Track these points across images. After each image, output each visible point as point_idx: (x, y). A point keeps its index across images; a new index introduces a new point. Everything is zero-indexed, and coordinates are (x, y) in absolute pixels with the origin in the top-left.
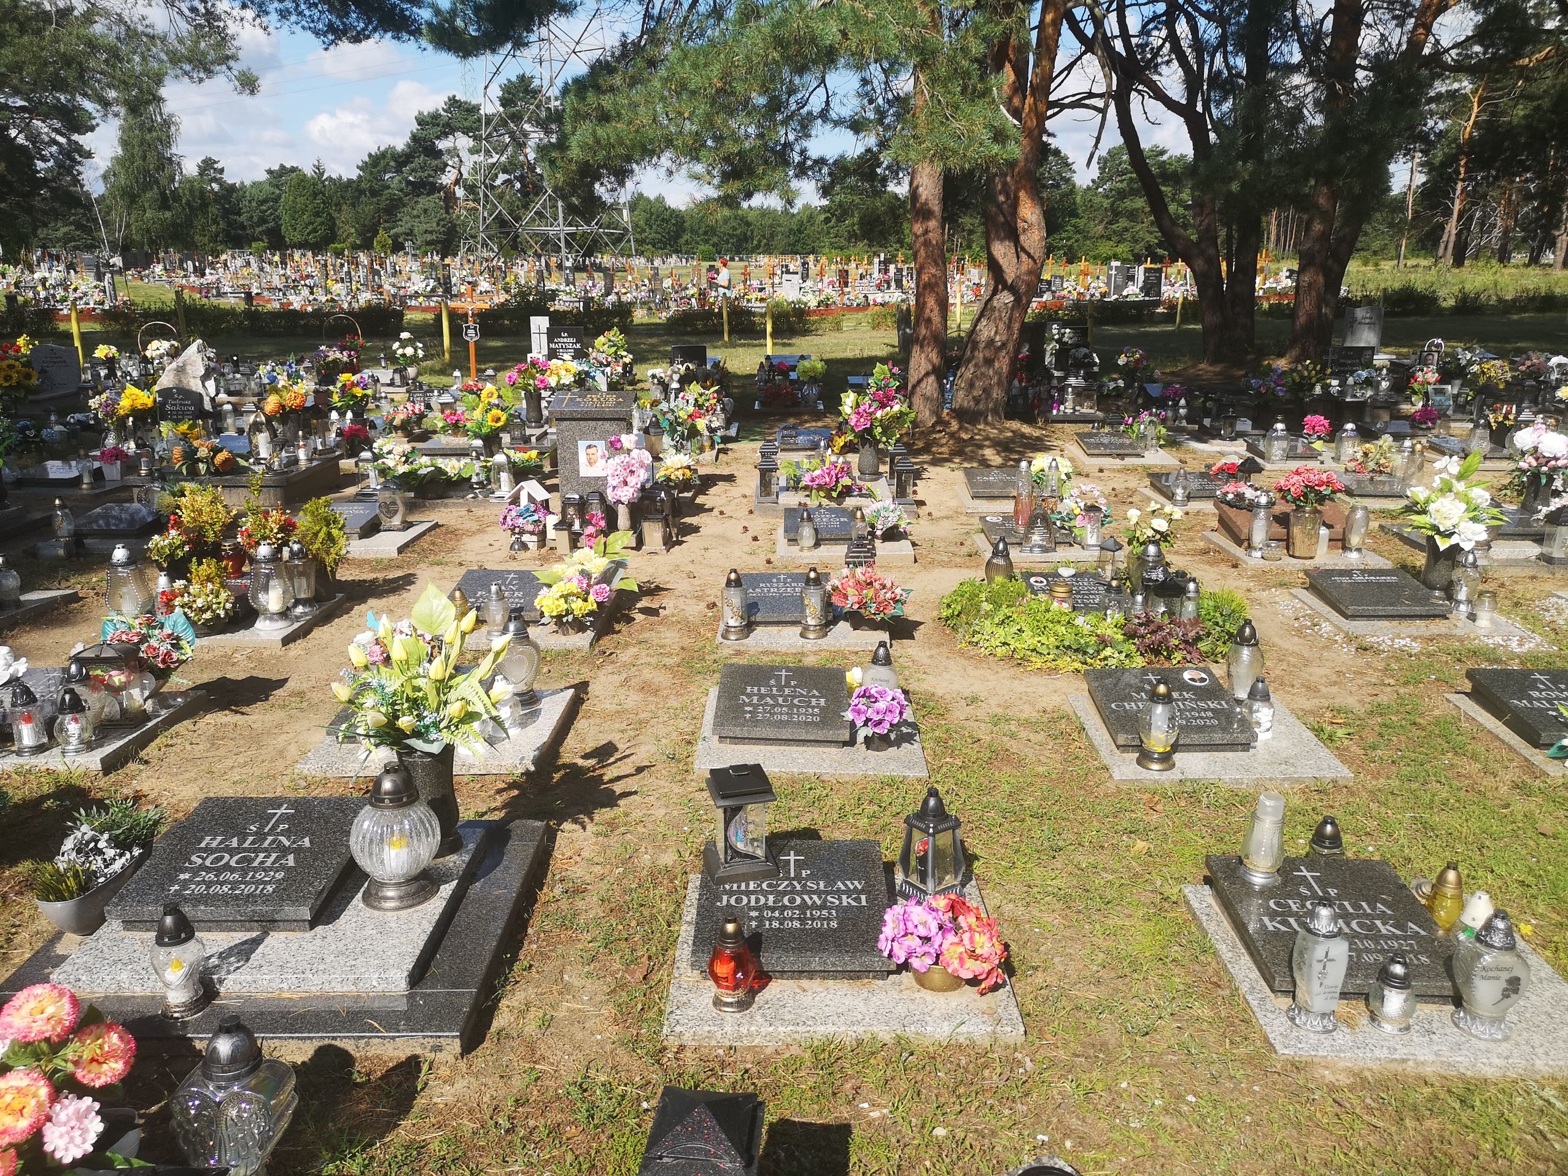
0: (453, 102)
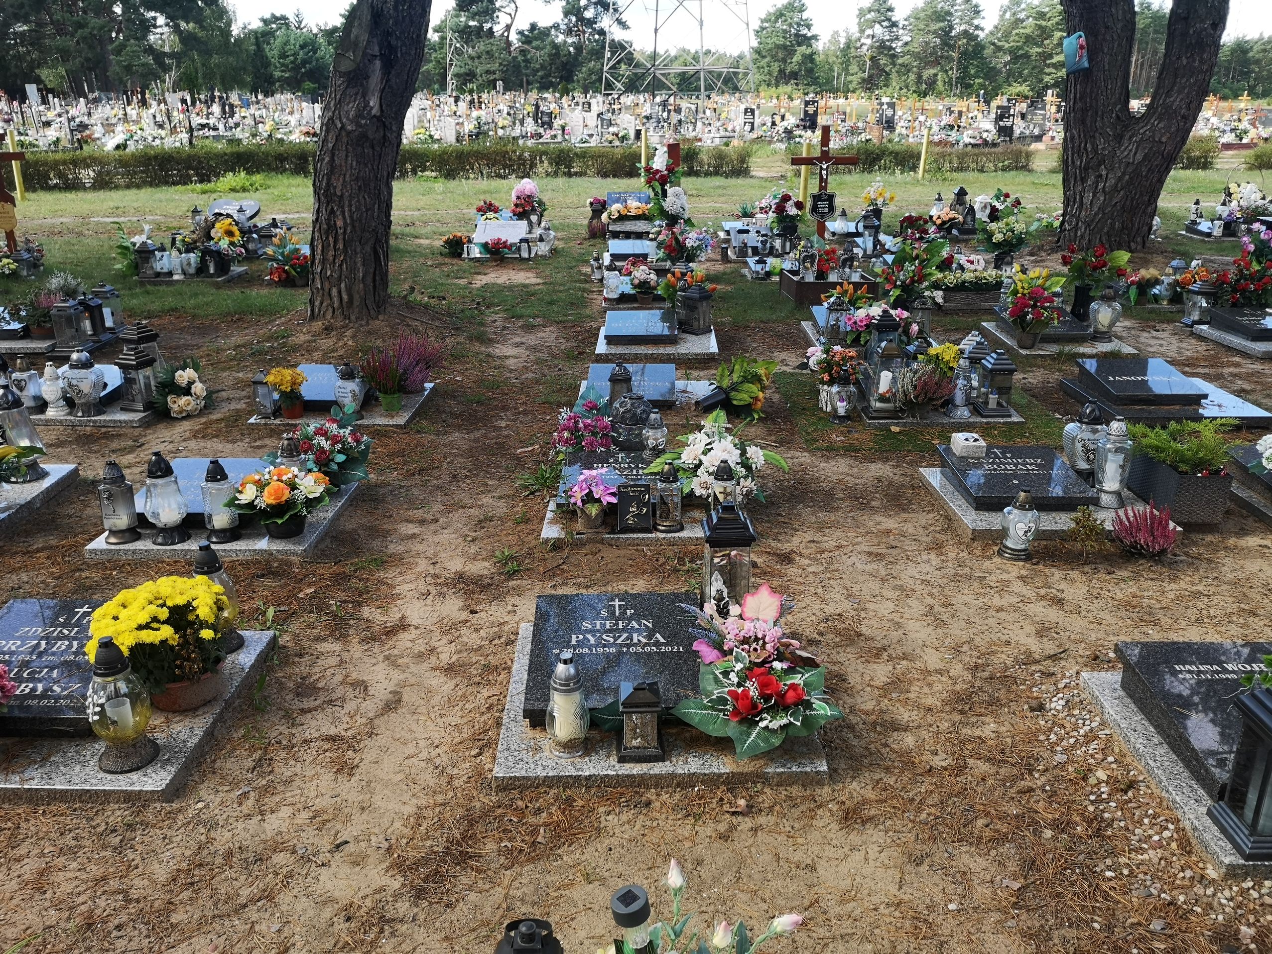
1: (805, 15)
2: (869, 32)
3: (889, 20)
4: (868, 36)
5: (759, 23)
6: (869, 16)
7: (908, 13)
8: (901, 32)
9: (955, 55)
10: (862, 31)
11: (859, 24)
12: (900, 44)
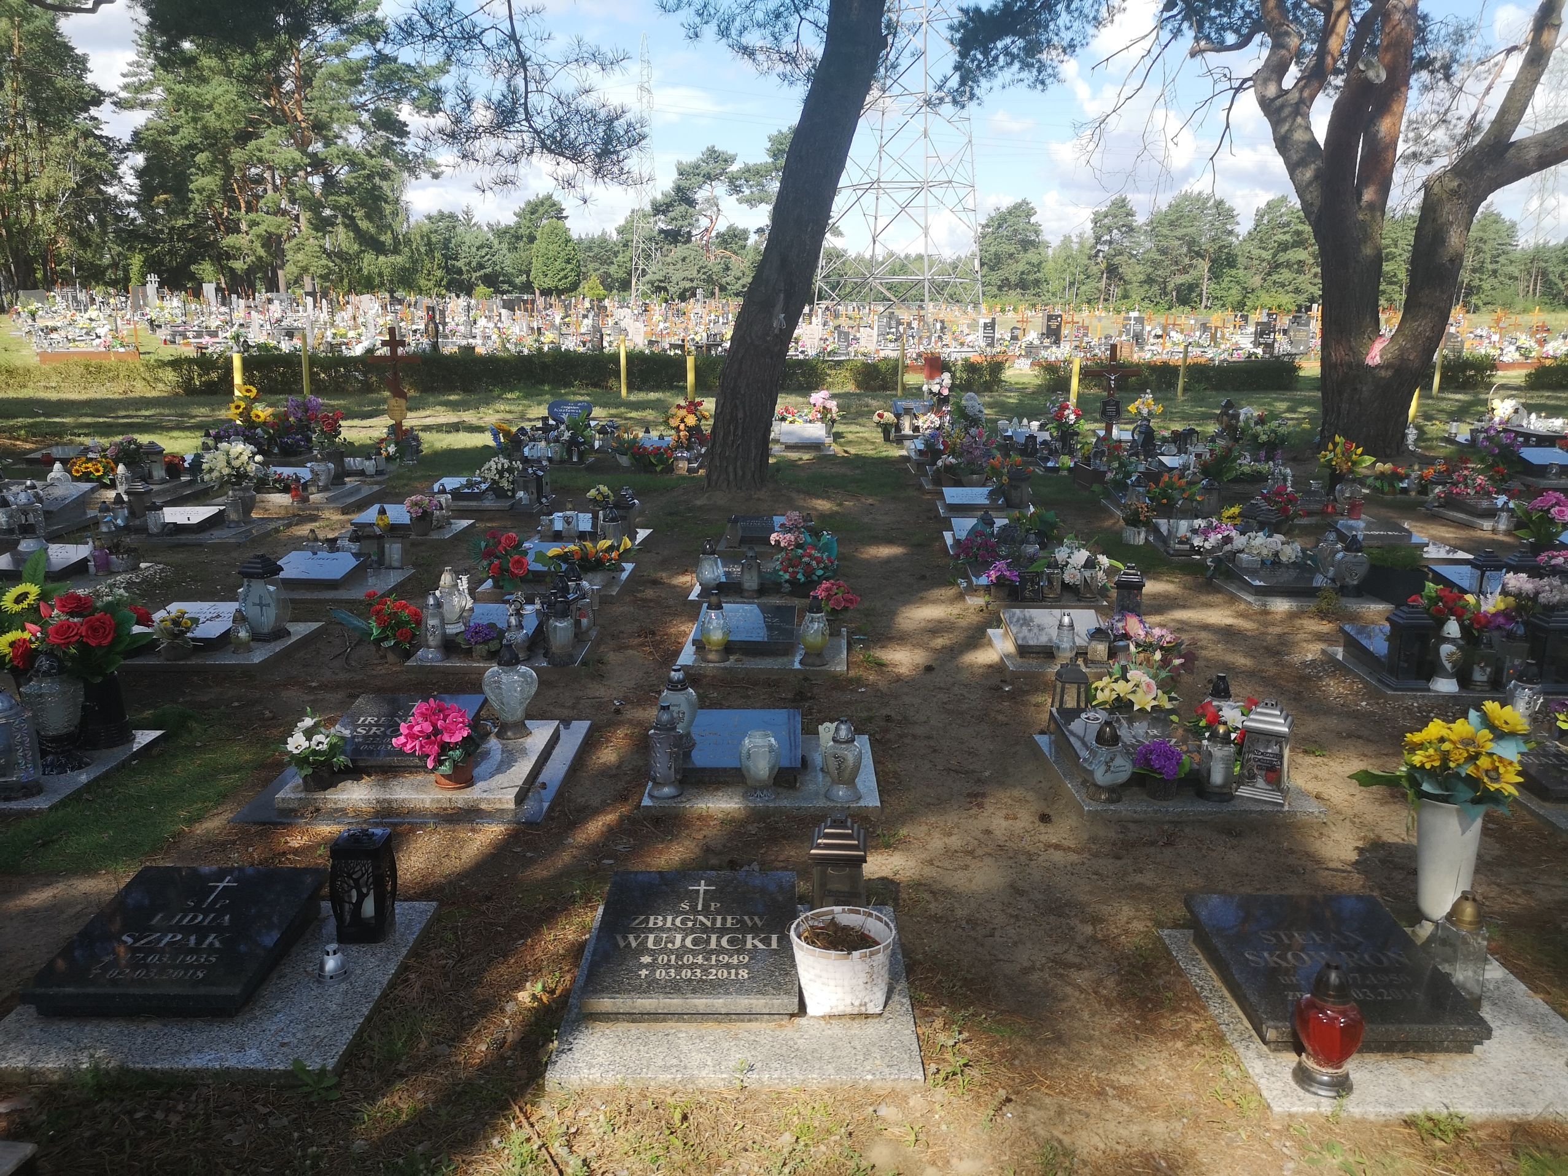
0: (713, 155)
3: (1130, 225)
6: (1105, 221)
7: (1150, 217)
8: (1143, 238)
9: (1205, 263)
10: (1098, 237)
11: (1095, 229)
12: (1141, 250)
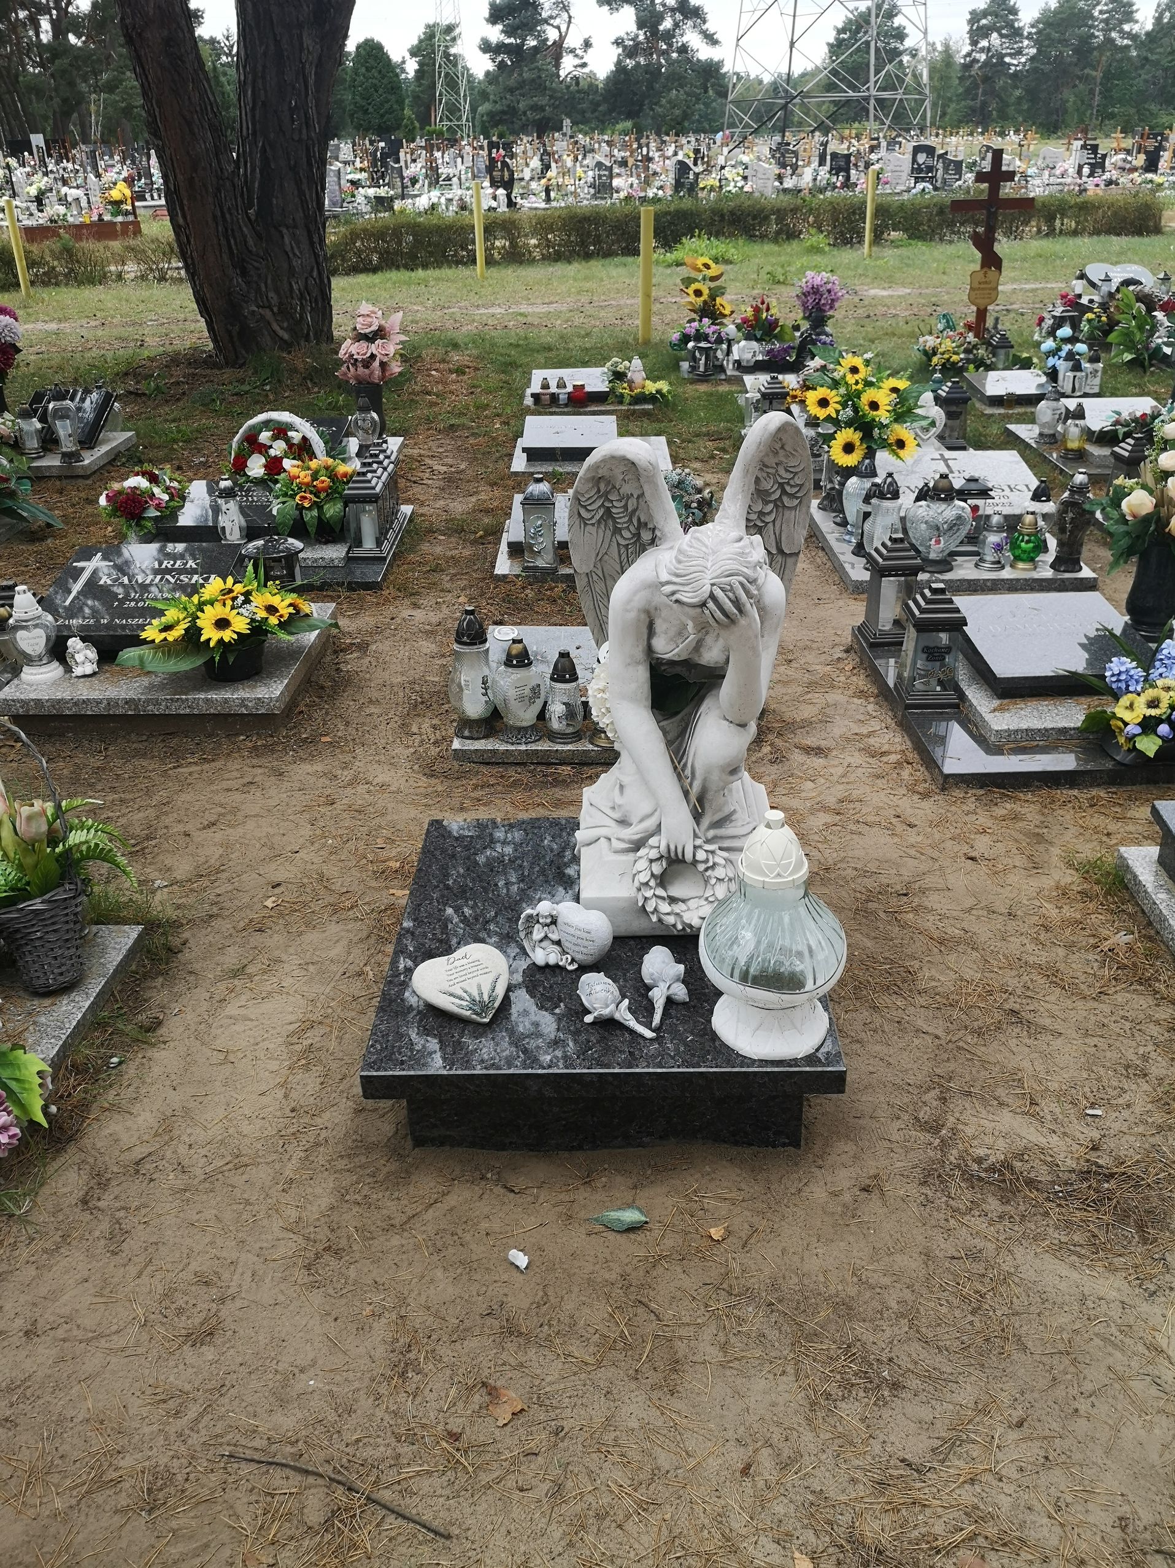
1: (898, 21)
2: (984, 43)
3: (1012, 26)
4: (982, 50)
5: (834, 33)
6: (984, 22)
7: (1037, 15)
8: (1026, 42)
9: (1098, 74)
10: (974, 43)
11: (971, 32)
12: (1023, 60)
